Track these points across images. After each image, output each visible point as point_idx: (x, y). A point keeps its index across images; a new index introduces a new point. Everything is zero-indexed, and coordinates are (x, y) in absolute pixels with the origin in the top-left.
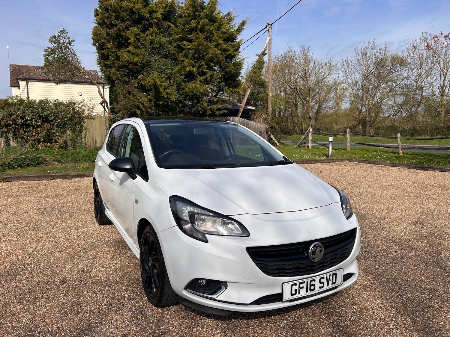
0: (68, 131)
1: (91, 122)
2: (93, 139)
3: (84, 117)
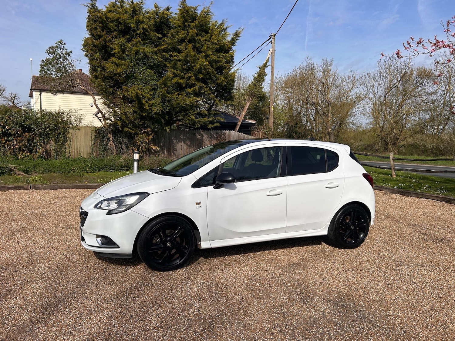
0: (52, 141)
1: (76, 132)
2: (77, 150)
3: (68, 128)
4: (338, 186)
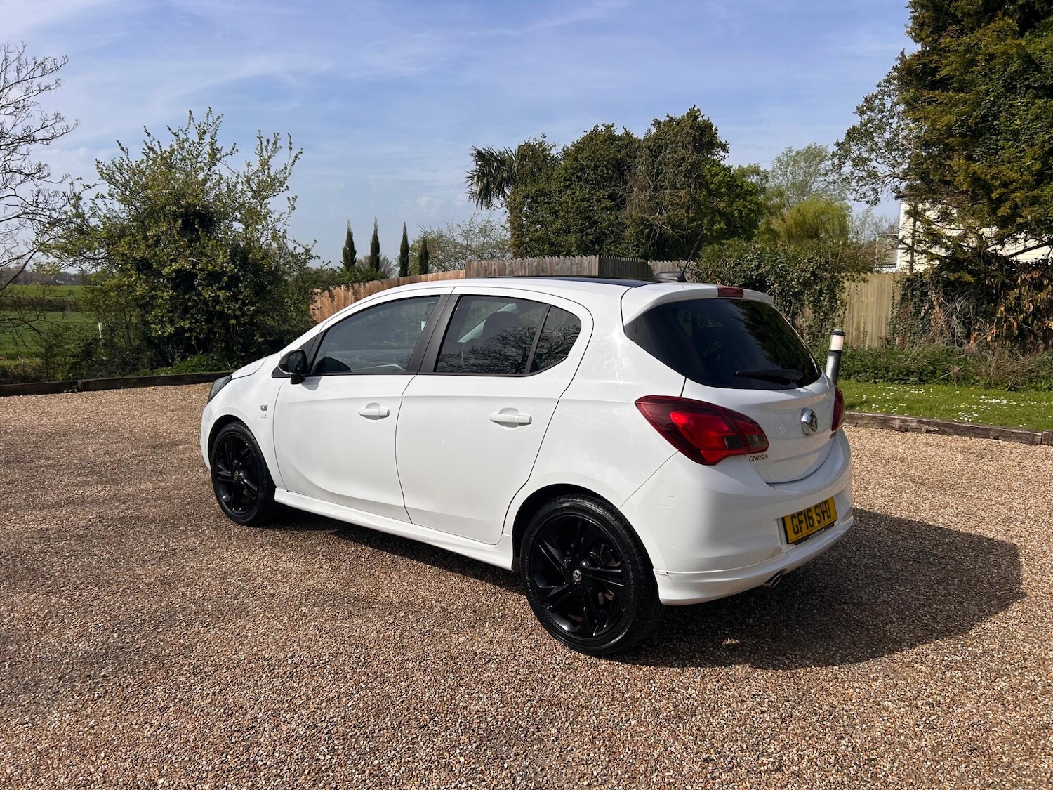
0: (807, 308)
2: (858, 328)
3: (843, 278)
4: (530, 423)
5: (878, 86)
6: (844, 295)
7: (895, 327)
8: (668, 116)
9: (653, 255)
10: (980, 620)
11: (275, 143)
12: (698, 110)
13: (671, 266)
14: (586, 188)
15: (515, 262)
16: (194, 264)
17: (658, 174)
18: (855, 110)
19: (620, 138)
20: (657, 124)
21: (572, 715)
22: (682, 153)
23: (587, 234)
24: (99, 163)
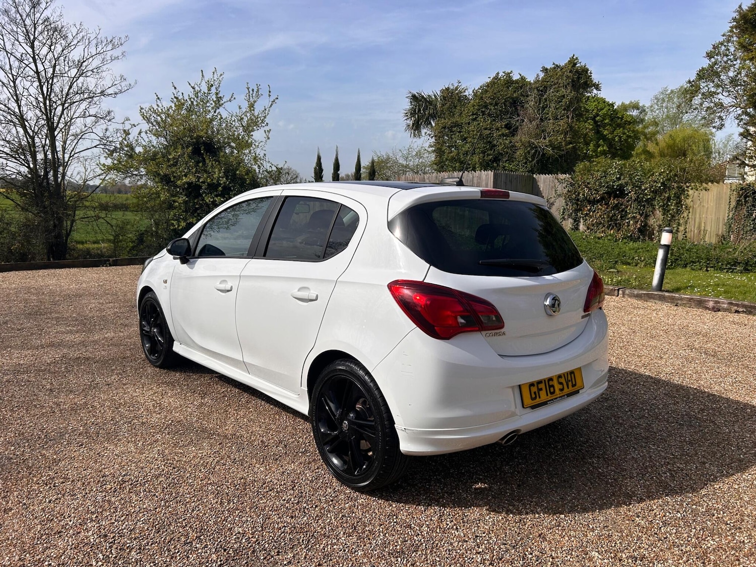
0: (658, 211)
2: (699, 227)
3: (688, 187)
4: (316, 300)
5: (723, 36)
6: (689, 201)
7: (730, 227)
8: (554, 64)
9: (538, 170)
10: (715, 480)
11: (258, 90)
12: (577, 58)
13: (551, 179)
14: (488, 120)
15: (432, 176)
16: (199, 178)
17: (544, 108)
18: (705, 55)
19: (517, 82)
20: (545, 70)
21: (313, 542)
22: (563, 91)
23: (488, 155)
24: (142, 108)
